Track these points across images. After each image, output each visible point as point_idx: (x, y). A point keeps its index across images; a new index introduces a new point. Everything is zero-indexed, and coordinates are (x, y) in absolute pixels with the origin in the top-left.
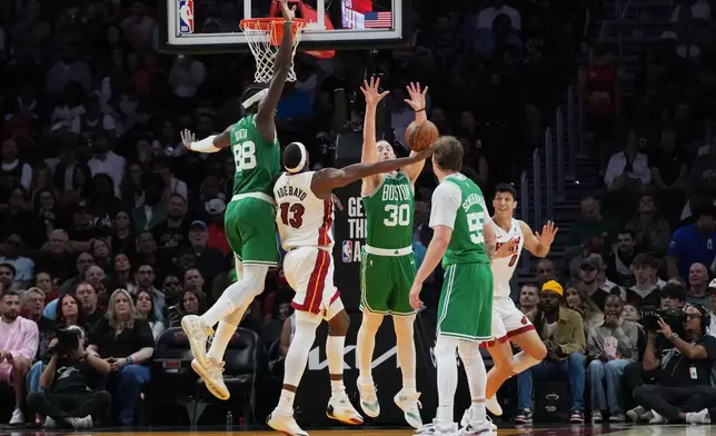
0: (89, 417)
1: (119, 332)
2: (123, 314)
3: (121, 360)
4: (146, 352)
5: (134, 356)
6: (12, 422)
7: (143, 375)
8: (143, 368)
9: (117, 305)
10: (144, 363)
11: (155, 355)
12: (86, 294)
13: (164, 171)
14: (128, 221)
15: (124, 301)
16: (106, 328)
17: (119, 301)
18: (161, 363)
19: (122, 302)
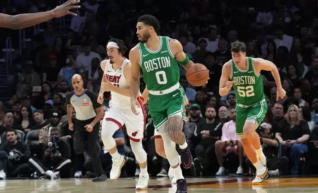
0: (277, 170)
1: (293, 126)
2: (293, 118)
3: (293, 141)
4: (305, 137)
5: (300, 139)
6: (237, 173)
7: (304, 149)
8: (304, 145)
9: (291, 112)
10: (304, 143)
11: (310, 139)
12: (279, 110)
13: (312, 45)
14: (294, 70)
15: (294, 111)
16: (286, 124)
17: (291, 111)
18: (313, 143)
19: (293, 112)
